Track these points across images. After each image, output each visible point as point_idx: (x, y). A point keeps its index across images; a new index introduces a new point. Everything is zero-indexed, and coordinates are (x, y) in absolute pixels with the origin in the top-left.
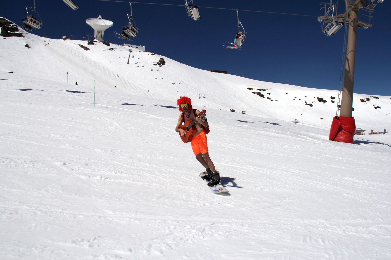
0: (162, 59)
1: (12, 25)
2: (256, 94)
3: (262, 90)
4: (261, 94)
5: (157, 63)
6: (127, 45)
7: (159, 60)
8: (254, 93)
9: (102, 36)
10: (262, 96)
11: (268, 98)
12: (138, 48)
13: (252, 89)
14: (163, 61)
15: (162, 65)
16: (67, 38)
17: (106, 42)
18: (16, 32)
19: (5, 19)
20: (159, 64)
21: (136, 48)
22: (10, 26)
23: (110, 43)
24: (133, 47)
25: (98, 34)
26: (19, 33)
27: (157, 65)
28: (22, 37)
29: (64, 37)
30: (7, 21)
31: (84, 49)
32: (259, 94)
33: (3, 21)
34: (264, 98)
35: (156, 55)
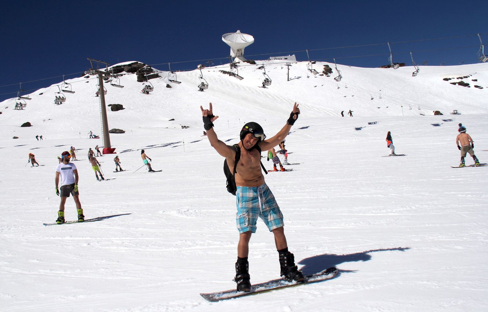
0: (327, 66)
1: (146, 67)
2: (457, 84)
3: (465, 77)
4: (464, 83)
5: (323, 73)
6: (274, 58)
7: (324, 69)
8: (454, 84)
9: (242, 54)
10: (467, 85)
11: (476, 86)
12: (287, 59)
13: (450, 79)
14: (329, 68)
15: (329, 74)
16: (203, 67)
17: (251, 61)
18: (152, 74)
19: (138, 62)
20: (325, 74)
21: (285, 59)
22: (144, 68)
23: (255, 61)
24: (281, 59)
25: (237, 53)
26: (155, 73)
27: (323, 75)
28: (159, 77)
29: (199, 66)
30: (140, 63)
31: (228, 75)
32: (461, 84)
33: (136, 65)
34: (469, 87)
35: (317, 63)
